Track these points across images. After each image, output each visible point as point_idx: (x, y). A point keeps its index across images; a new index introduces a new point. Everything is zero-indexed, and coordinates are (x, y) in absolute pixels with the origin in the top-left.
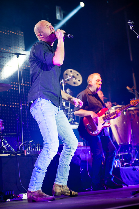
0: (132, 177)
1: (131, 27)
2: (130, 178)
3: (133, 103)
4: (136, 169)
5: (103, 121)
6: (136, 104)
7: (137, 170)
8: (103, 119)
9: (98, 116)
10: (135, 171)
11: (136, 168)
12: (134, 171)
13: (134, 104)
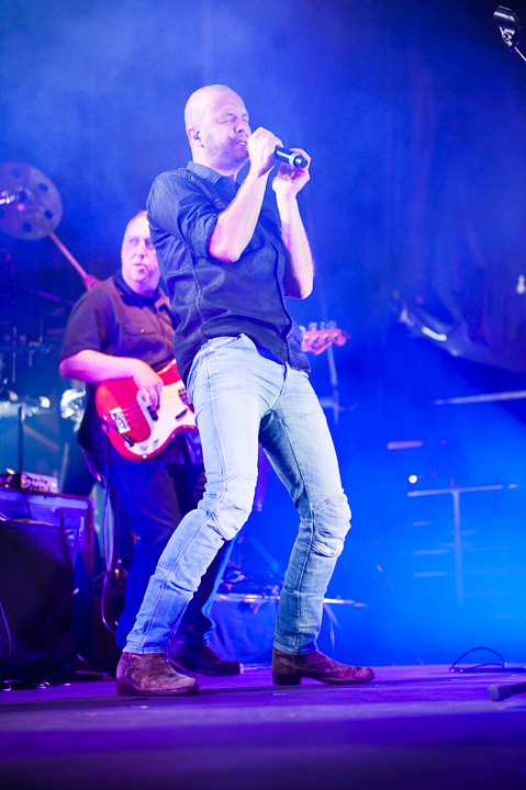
0: (232, 637)
1: (507, 33)
2: (228, 641)
3: (310, 343)
4: (249, 604)
5: (180, 402)
6: (320, 347)
7: (252, 611)
8: (181, 396)
9: (161, 380)
10: (247, 614)
11: (251, 600)
12: (243, 612)
13: (313, 347)
